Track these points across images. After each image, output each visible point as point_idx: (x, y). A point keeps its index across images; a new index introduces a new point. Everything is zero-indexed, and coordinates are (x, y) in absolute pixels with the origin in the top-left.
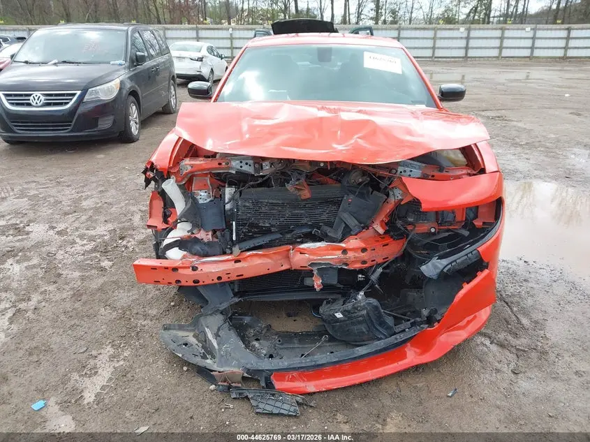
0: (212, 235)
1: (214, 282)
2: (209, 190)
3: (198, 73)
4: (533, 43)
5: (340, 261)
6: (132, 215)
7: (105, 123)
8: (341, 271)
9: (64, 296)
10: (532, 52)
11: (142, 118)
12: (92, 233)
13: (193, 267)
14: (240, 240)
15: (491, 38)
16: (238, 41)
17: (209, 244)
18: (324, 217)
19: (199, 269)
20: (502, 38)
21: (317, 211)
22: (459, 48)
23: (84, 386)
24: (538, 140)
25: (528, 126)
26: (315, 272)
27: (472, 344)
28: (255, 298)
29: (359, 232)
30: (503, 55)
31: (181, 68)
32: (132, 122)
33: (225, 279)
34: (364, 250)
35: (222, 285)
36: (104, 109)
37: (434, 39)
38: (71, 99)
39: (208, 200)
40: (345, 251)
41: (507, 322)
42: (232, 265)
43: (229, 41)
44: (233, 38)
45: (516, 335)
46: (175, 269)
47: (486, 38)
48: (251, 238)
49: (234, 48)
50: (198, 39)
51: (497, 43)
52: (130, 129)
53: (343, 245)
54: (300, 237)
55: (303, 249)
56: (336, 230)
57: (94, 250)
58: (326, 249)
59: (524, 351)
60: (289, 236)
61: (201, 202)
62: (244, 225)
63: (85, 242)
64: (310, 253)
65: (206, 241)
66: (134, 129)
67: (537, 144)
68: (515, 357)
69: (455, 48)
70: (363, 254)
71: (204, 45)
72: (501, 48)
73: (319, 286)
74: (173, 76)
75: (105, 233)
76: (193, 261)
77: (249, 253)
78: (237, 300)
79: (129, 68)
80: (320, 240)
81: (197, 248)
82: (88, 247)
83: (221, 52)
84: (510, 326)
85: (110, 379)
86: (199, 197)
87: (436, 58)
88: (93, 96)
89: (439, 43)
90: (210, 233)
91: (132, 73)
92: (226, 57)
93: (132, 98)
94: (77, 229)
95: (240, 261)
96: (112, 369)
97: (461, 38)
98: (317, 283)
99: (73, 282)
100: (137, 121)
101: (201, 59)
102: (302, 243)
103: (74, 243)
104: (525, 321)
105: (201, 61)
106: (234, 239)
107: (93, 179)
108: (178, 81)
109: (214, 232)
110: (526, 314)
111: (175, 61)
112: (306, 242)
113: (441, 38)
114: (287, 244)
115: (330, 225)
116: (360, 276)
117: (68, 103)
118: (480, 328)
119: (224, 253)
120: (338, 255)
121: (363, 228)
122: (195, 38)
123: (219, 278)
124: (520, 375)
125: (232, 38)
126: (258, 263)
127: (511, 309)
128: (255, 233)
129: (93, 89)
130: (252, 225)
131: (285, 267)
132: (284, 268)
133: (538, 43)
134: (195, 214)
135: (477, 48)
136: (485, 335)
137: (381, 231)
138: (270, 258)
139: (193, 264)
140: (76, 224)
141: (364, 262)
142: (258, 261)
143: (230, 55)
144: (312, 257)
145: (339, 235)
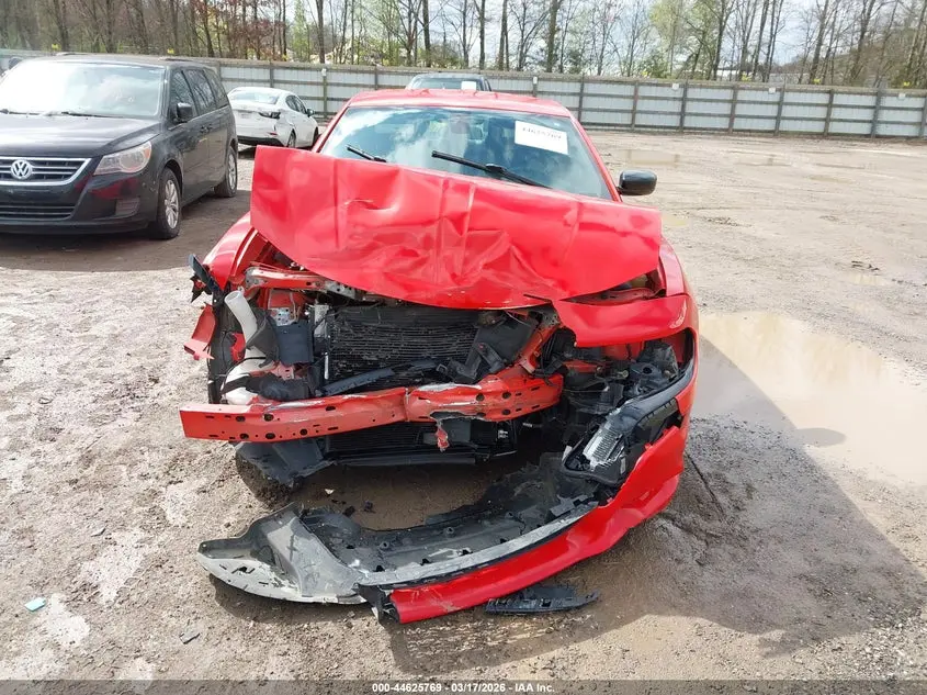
0: (295, 372)
1: (295, 437)
2: (291, 308)
3: (271, 137)
4: (780, 111)
5: (474, 408)
6: (168, 347)
7: (127, 209)
8: (475, 424)
9: (68, 459)
10: (778, 124)
11: (184, 203)
12: (108, 371)
13: (266, 416)
14: (333, 379)
15: (718, 101)
16: (335, 88)
17: (289, 383)
18: (453, 348)
19: (276, 418)
20: (734, 102)
21: (444, 341)
22: (672, 113)
23: (100, 580)
24: (771, 253)
25: (760, 233)
26: (439, 426)
27: (649, 528)
28: (353, 463)
29: (501, 370)
30: (736, 126)
31: (245, 127)
32: (168, 209)
33: (311, 433)
34: (506, 395)
35: (306, 441)
36: (126, 187)
37: (635, 98)
38: (75, 170)
39: (290, 322)
40: (480, 396)
41: (699, 501)
42: (322, 414)
43: (321, 88)
44: (328, 84)
45: (707, 517)
46: (240, 418)
47: (711, 101)
48: (351, 375)
49: (328, 99)
50: (272, 83)
51: (725, 109)
52: (165, 219)
53: (478, 387)
54: (418, 376)
55: (424, 393)
56: (469, 367)
57: (112, 395)
58: (455, 393)
59: (716, 537)
60: (404, 374)
61: (279, 324)
62: (340, 358)
63: (97, 383)
64: (434, 398)
65: (284, 378)
66: (172, 219)
67: (768, 260)
68: (703, 544)
69: (665, 113)
70: (506, 400)
71: (282, 93)
72: (732, 116)
73: (443, 444)
74: (233, 141)
75: (128, 372)
76: (266, 407)
77: (346, 397)
78: (327, 463)
79: (166, 126)
80: (447, 380)
81: (274, 388)
82: (103, 392)
83: (308, 105)
84: (701, 506)
85: (139, 570)
86: (277, 317)
87: (636, 126)
88: (109, 167)
89: (642, 105)
90: (292, 369)
91: (171, 134)
92: (316, 113)
93: (170, 172)
94: (84, 365)
95: (334, 408)
96: (140, 558)
97: (675, 99)
98: (442, 440)
99: (80, 440)
100: (177, 206)
101: (276, 116)
102: (422, 384)
103: (79, 385)
104: (722, 499)
105: (277, 117)
106: (326, 376)
107: (108, 292)
108: (242, 147)
109: (298, 367)
110: (725, 491)
111: (237, 116)
112: (428, 383)
113: (644, 98)
114: (401, 386)
115: (462, 359)
116: (501, 432)
117: (70, 176)
118: (661, 507)
119: (312, 397)
120: (470, 401)
121: (506, 365)
122: (268, 81)
123: (304, 432)
124: (708, 567)
125: (325, 84)
126: (359, 411)
127: (706, 483)
128: (357, 369)
129: (110, 156)
130: (352, 359)
131: (398, 417)
132: (395, 419)
133: (787, 111)
134: (270, 341)
135: (697, 115)
136: (667, 517)
137: (530, 368)
138: (378, 405)
139: (265, 412)
140: (83, 359)
141: (507, 412)
142: (359, 409)
143: (322, 110)
144: (435, 404)
145: (473, 373)
